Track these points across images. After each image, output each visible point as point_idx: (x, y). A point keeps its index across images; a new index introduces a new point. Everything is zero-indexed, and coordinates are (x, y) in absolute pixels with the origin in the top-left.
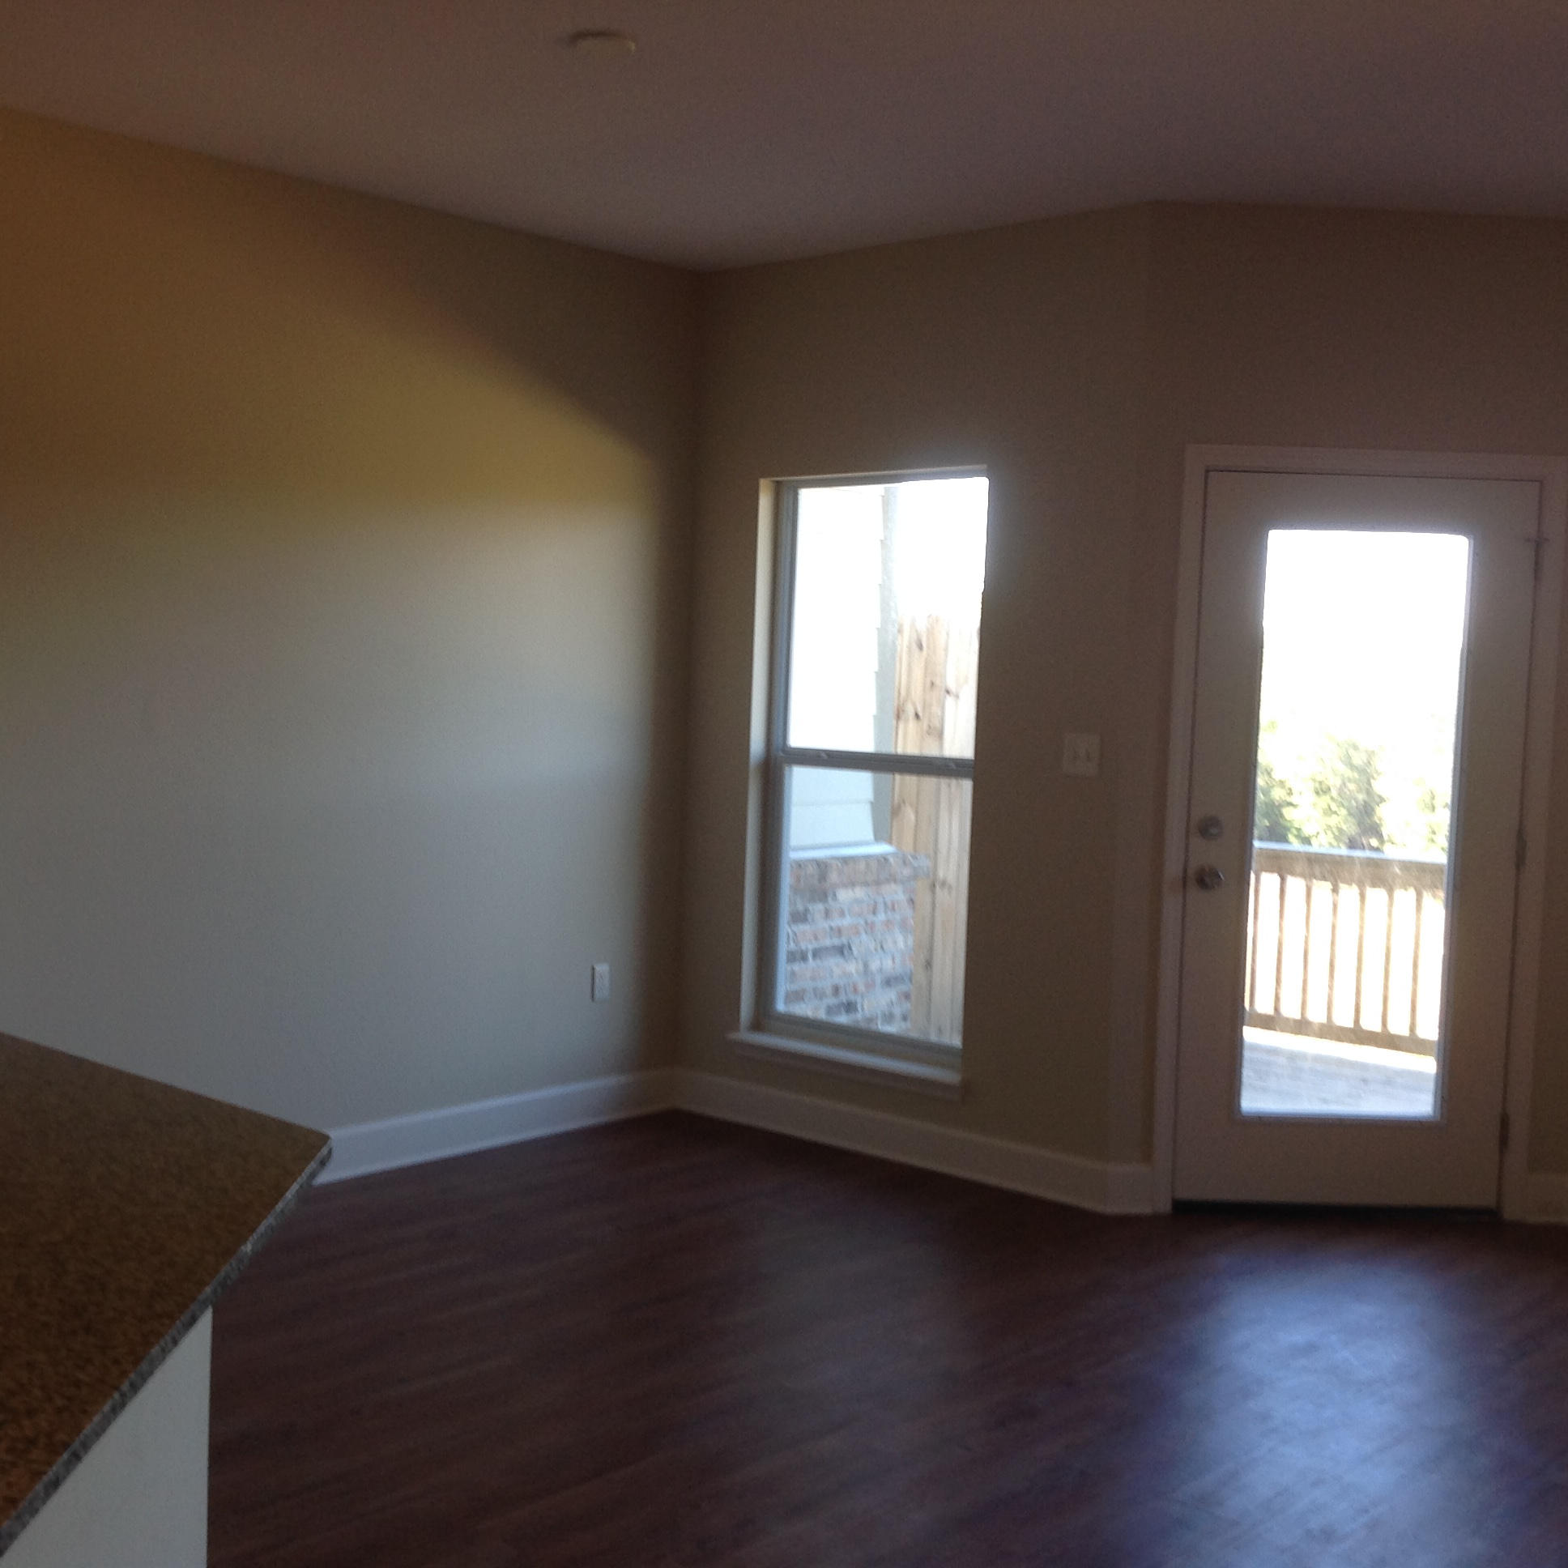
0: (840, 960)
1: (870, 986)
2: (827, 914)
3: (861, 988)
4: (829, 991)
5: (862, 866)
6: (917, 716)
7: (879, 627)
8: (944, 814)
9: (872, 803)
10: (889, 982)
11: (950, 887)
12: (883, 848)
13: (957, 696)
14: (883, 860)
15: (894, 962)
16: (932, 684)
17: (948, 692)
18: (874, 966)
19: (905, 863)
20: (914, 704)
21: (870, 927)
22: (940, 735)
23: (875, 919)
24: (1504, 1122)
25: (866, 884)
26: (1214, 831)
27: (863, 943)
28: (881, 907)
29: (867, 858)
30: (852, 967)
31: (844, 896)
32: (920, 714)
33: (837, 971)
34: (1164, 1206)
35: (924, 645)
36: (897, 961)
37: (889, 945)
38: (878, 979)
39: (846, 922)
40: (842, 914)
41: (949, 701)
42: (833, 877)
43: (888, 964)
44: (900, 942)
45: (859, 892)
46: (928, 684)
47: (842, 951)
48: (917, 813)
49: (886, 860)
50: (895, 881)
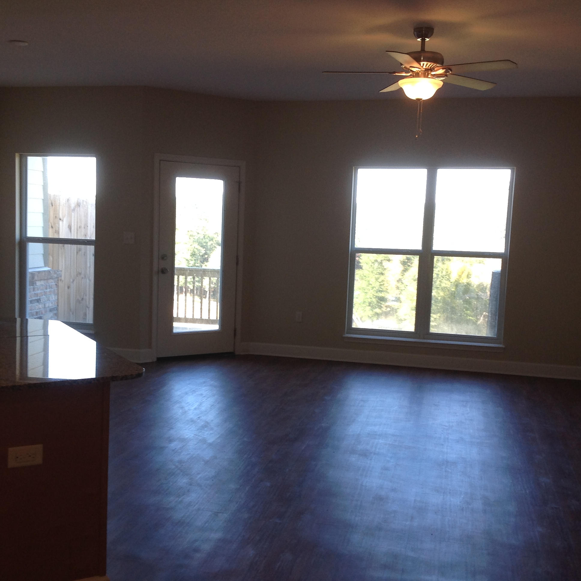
0: (37, 304)
1: (46, 312)
2: (34, 290)
3: (43, 312)
4: (35, 314)
5: (43, 274)
6: (52, 227)
7: (43, 198)
8: (60, 258)
9: (43, 254)
10: (51, 310)
11: (63, 281)
12: (46, 269)
13: (63, 221)
14: (49, 272)
15: (52, 304)
16: (56, 217)
17: (60, 219)
18: (47, 305)
19: (55, 273)
20: (51, 223)
21: (45, 293)
22: (58, 233)
23: (46, 290)
24: (235, 331)
25: (44, 280)
26: (165, 258)
27: (43, 298)
28: (48, 287)
29: (44, 271)
30: (41, 306)
31: (38, 283)
32: (53, 226)
33: (37, 307)
34: (155, 360)
35: (53, 204)
36: (53, 303)
37: (51, 299)
38: (48, 310)
39: (39, 292)
40: (38, 290)
41: (61, 222)
42: (36, 278)
43: (51, 305)
44: (53, 298)
45: (42, 282)
46: (55, 217)
47: (38, 301)
48: (53, 258)
49: (50, 272)
50: (52, 279)
